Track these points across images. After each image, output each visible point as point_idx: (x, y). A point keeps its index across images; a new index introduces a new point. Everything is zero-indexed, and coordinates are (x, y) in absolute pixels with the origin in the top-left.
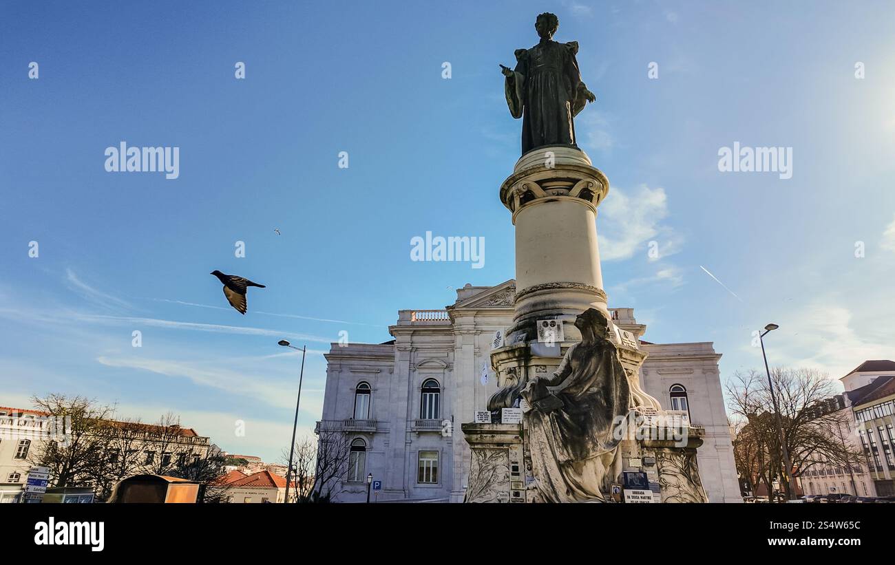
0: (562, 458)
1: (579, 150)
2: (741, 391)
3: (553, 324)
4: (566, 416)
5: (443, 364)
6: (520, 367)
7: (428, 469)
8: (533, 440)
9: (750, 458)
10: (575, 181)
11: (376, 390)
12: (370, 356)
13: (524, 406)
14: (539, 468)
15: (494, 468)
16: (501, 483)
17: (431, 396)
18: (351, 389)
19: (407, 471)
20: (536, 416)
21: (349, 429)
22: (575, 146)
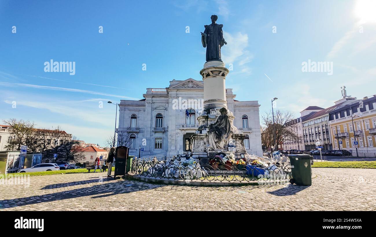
0: (216, 141)
1: (222, 61)
2: (266, 117)
3: (214, 110)
4: (217, 132)
5: (164, 108)
6: (206, 120)
7: (158, 144)
8: (210, 137)
9: (267, 139)
10: (221, 71)
11: (138, 117)
12: (136, 105)
13: (207, 130)
14: (211, 143)
15: (200, 143)
16: (202, 146)
17: (159, 119)
18: (129, 117)
19: (151, 145)
20: (210, 132)
21: (129, 131)
22: (221, 60)
